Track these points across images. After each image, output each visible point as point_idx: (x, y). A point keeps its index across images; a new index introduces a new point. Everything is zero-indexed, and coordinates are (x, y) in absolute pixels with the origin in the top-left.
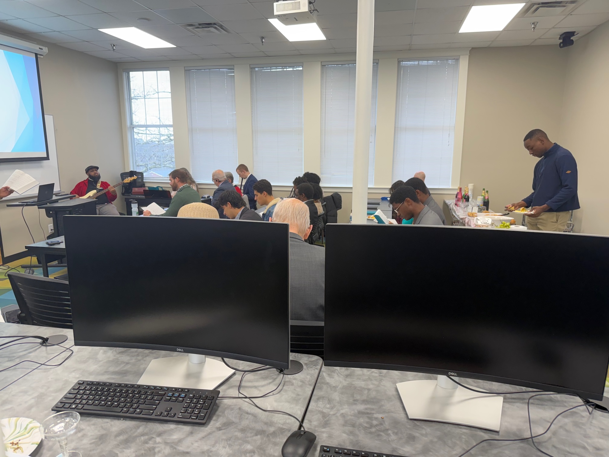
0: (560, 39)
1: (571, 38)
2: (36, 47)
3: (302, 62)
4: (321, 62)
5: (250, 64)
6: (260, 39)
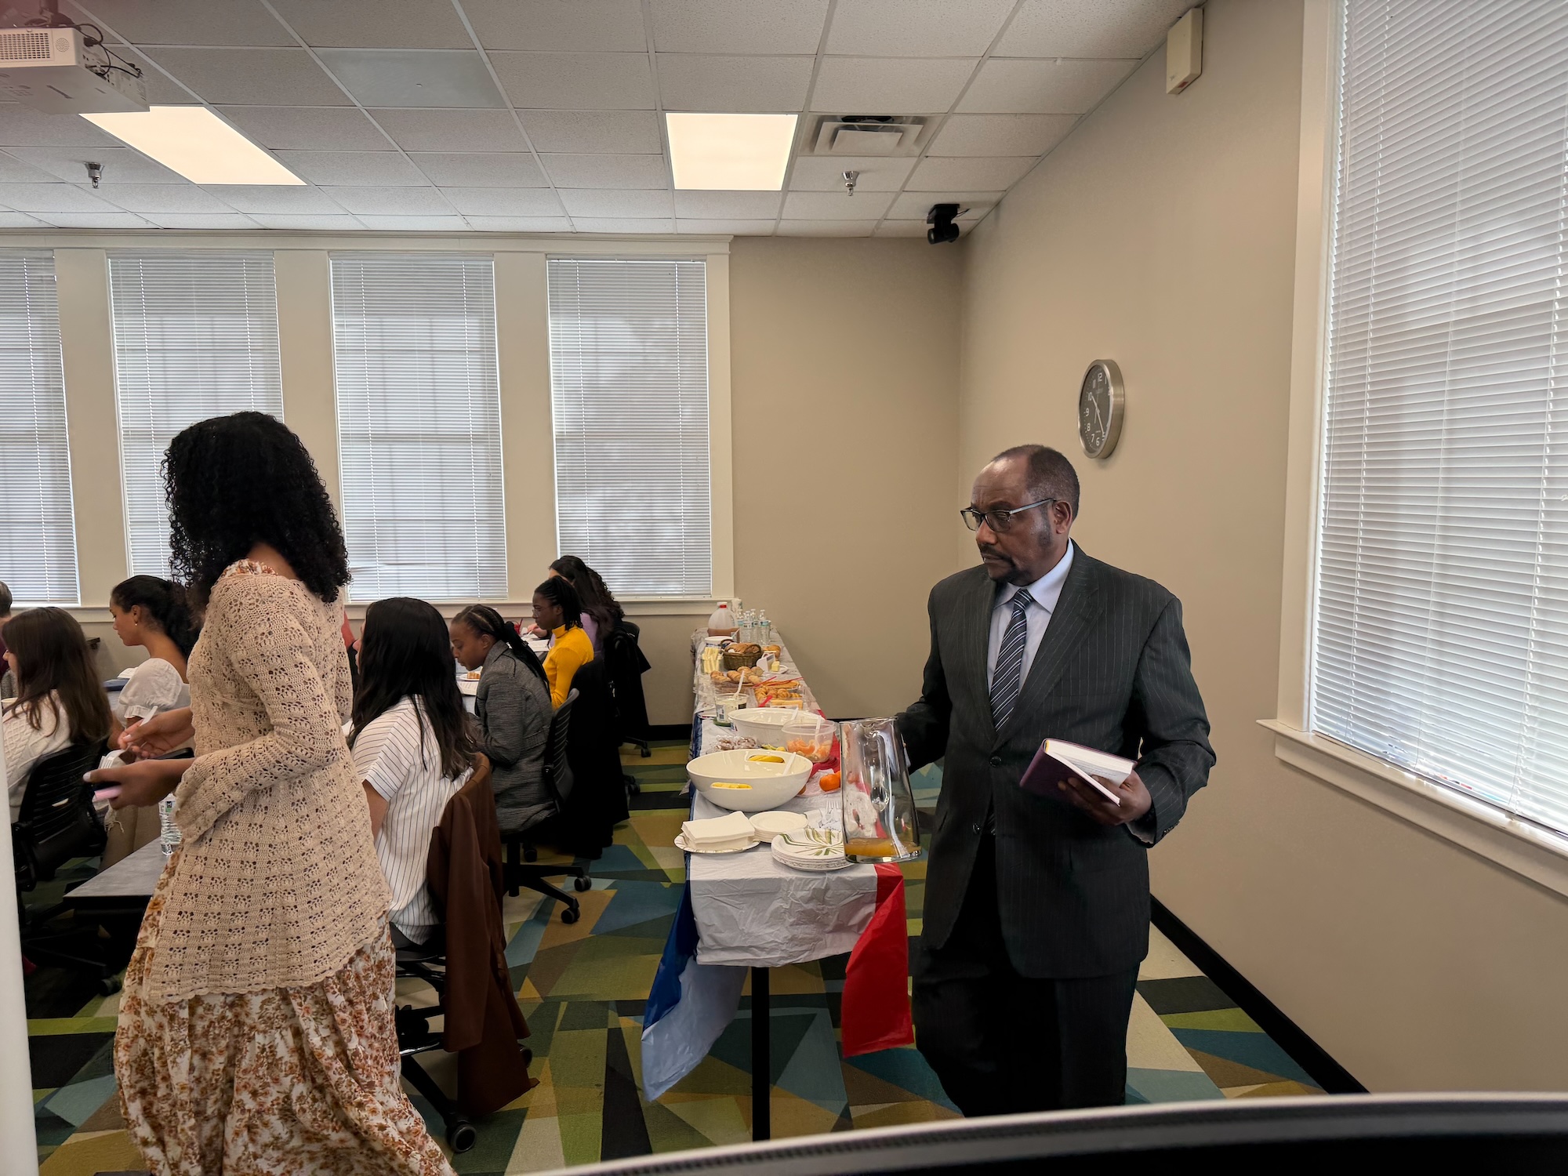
0: (929, 222)
1: (953, 222)
3: (273, 250)
4: (329, 251)
5: (106, 249)
6: (86, 171)
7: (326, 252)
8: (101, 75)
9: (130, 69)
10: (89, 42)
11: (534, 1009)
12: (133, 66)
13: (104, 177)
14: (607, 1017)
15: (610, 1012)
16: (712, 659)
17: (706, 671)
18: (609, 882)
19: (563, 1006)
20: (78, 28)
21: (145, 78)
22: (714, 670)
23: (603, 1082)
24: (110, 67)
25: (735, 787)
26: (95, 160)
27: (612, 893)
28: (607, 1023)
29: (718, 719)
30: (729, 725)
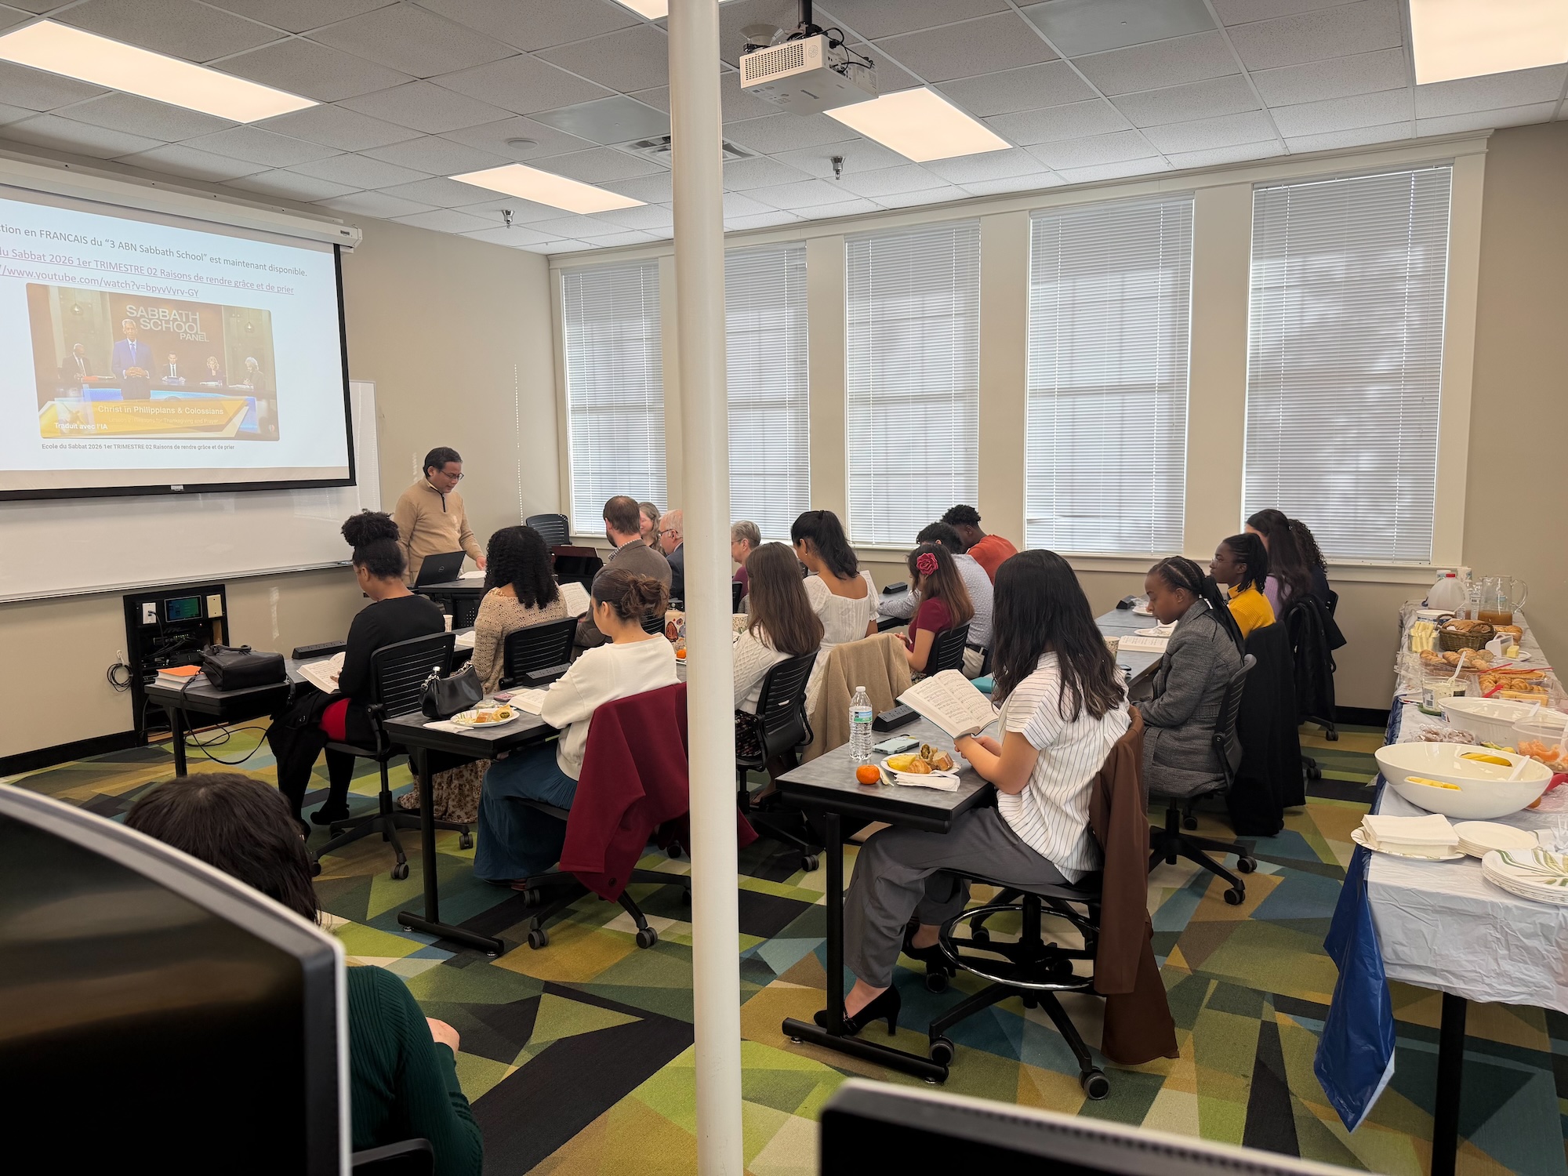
2: (333, 231)
3: (979, 217)
4: (1031, 211)
5: (845, 235)
6: (831, 164)
7: (1027, 212)
8: (841, 72)
9: (864, 62)
10: (833, 44)
11: (1181, 979)
12: (867, 59)
13: (846, 167)
14: (1261, 1008)
15: (1265, 1004)
16: (1424, 636)
17: (1414, 649)
18: (1277, 868)
19: (1213, 985)
20: (825, 33)
21: (876, 68)
22: (1425, 648)
23: (1251, 1074)
24: (849, 63)
25: (1438, 786)
26: (838, 154)
27: (1279, 880)
28: (1261, 1014)
29: (1425, 705)
30: (1439, 714)
